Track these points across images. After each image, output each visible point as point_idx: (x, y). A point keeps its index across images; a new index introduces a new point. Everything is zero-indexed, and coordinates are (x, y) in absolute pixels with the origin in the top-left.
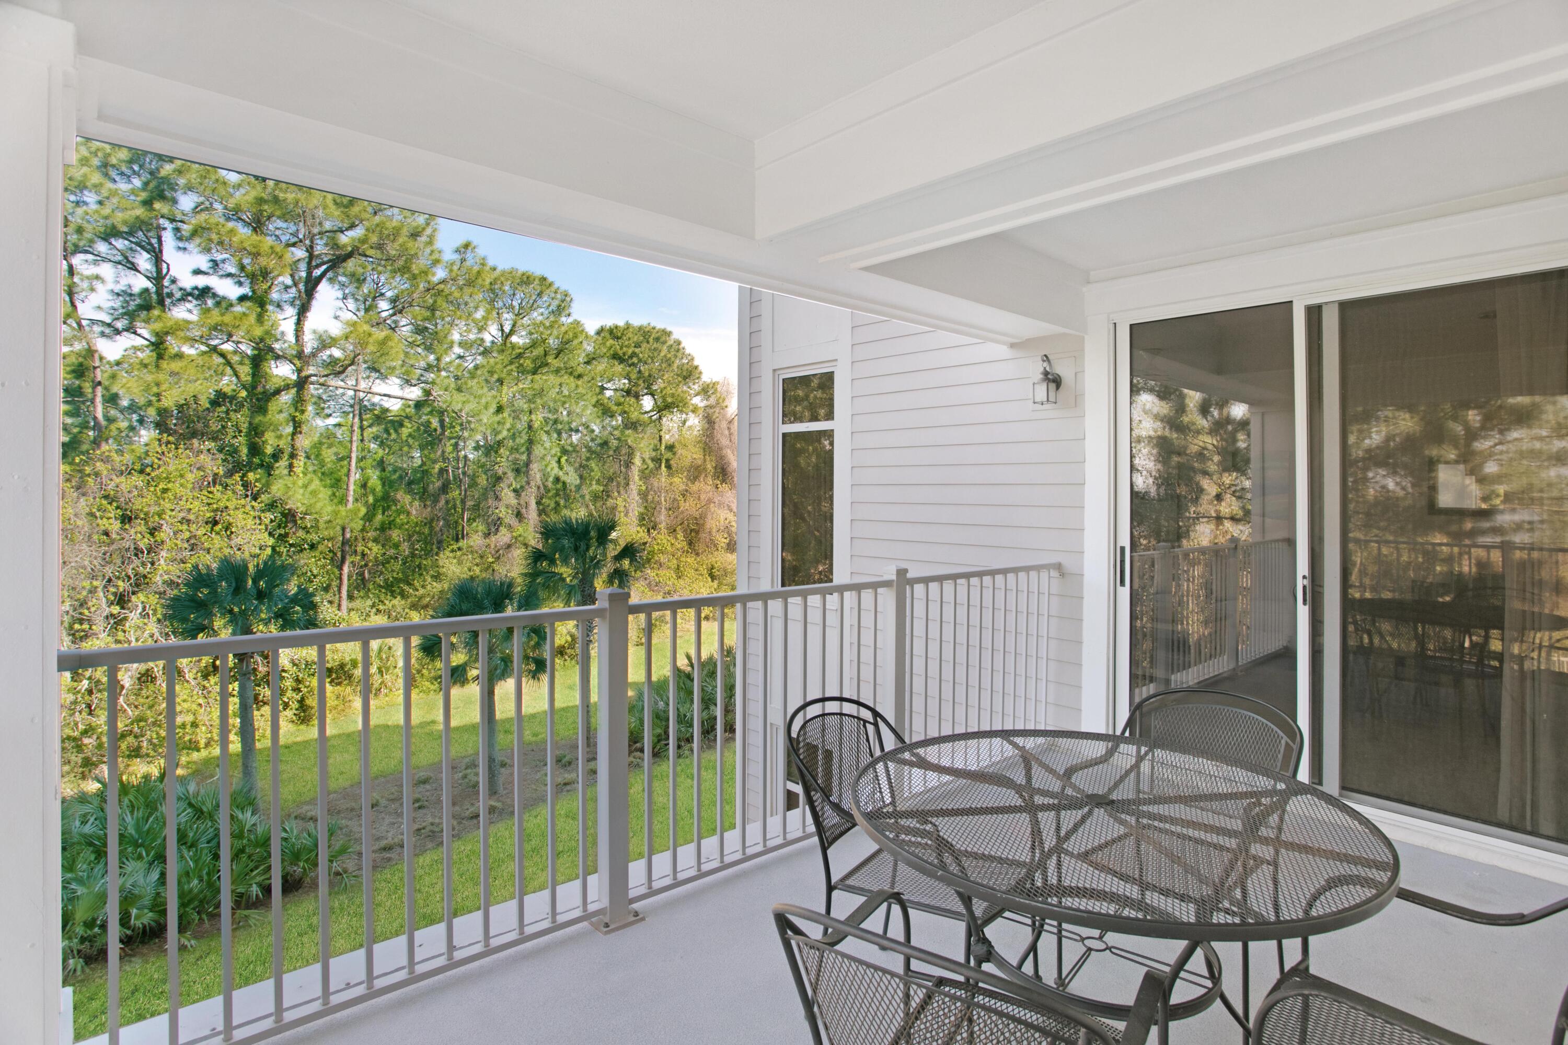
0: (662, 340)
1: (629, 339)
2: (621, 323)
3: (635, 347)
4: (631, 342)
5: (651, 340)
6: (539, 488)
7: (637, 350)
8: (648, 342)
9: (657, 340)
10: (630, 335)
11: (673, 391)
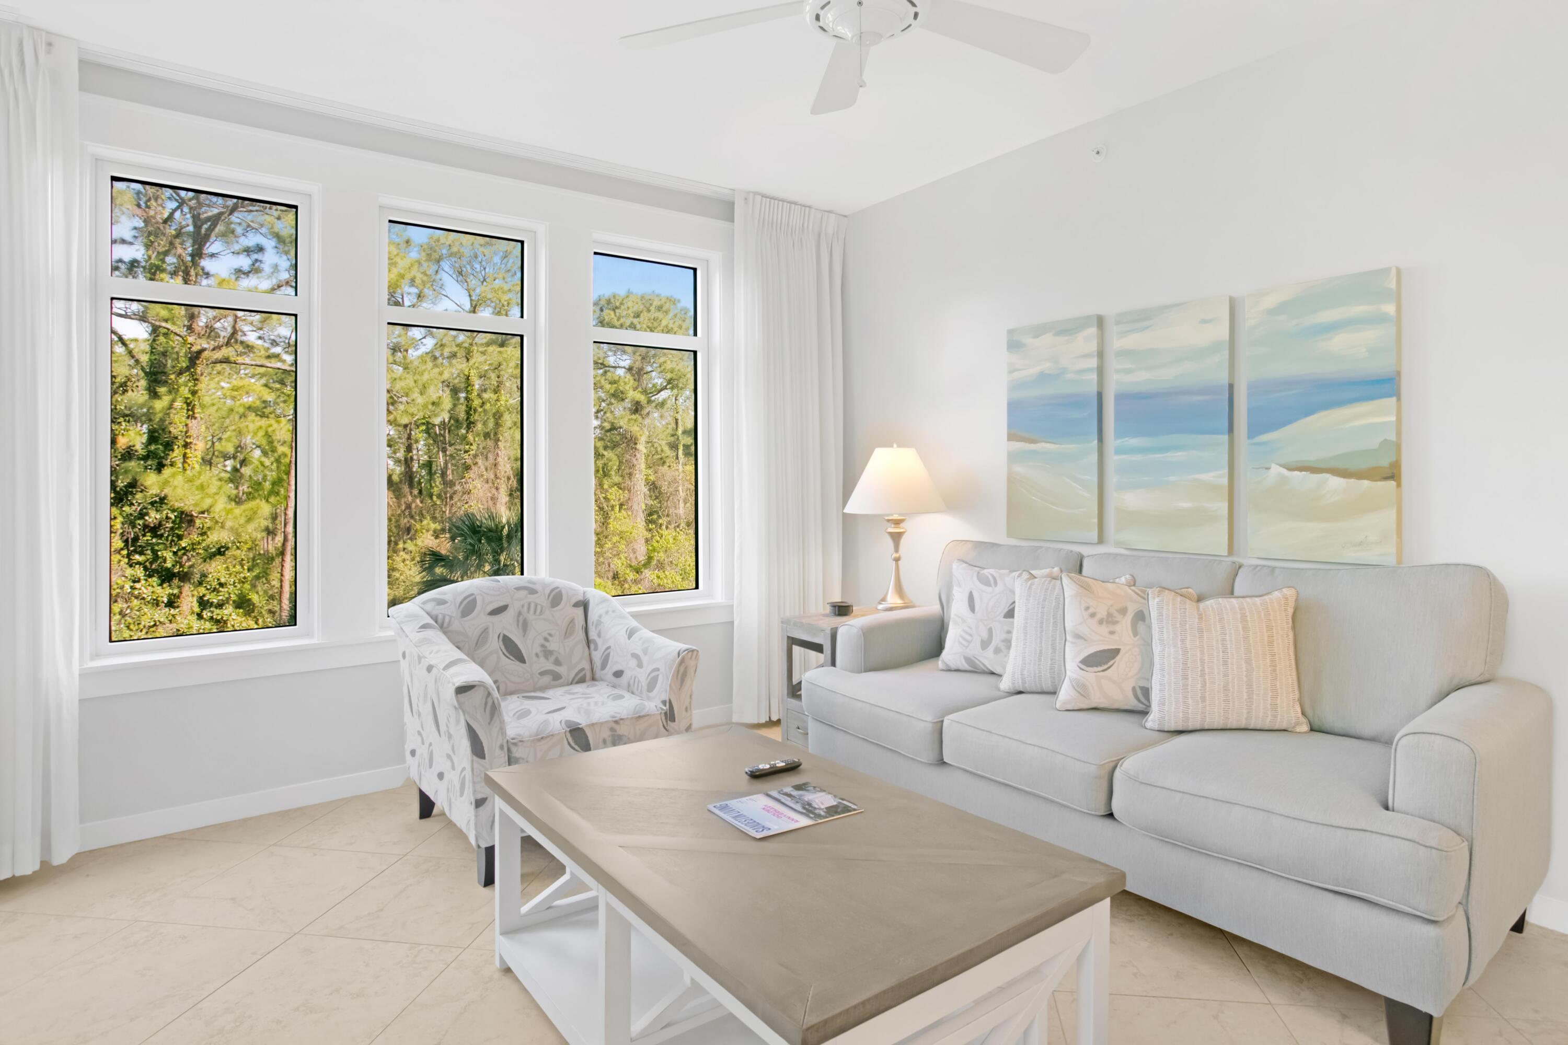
0: (664, 309)
1: (628, 308)
2: (622, 292)
3: (634, 317)
4: (630, 311)
5: (652, 308)
6: (509, 478)
7: (636, 321)
8: (649, 311)
9: (659, 308)
10: (630, 304)
11: (674, 365)
